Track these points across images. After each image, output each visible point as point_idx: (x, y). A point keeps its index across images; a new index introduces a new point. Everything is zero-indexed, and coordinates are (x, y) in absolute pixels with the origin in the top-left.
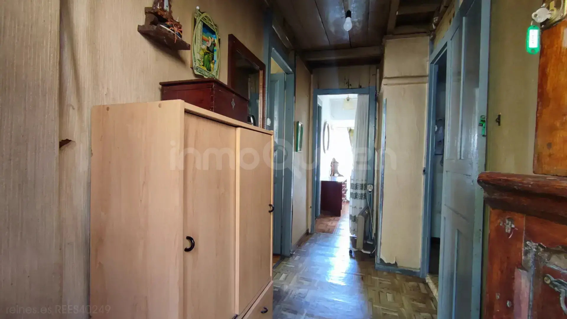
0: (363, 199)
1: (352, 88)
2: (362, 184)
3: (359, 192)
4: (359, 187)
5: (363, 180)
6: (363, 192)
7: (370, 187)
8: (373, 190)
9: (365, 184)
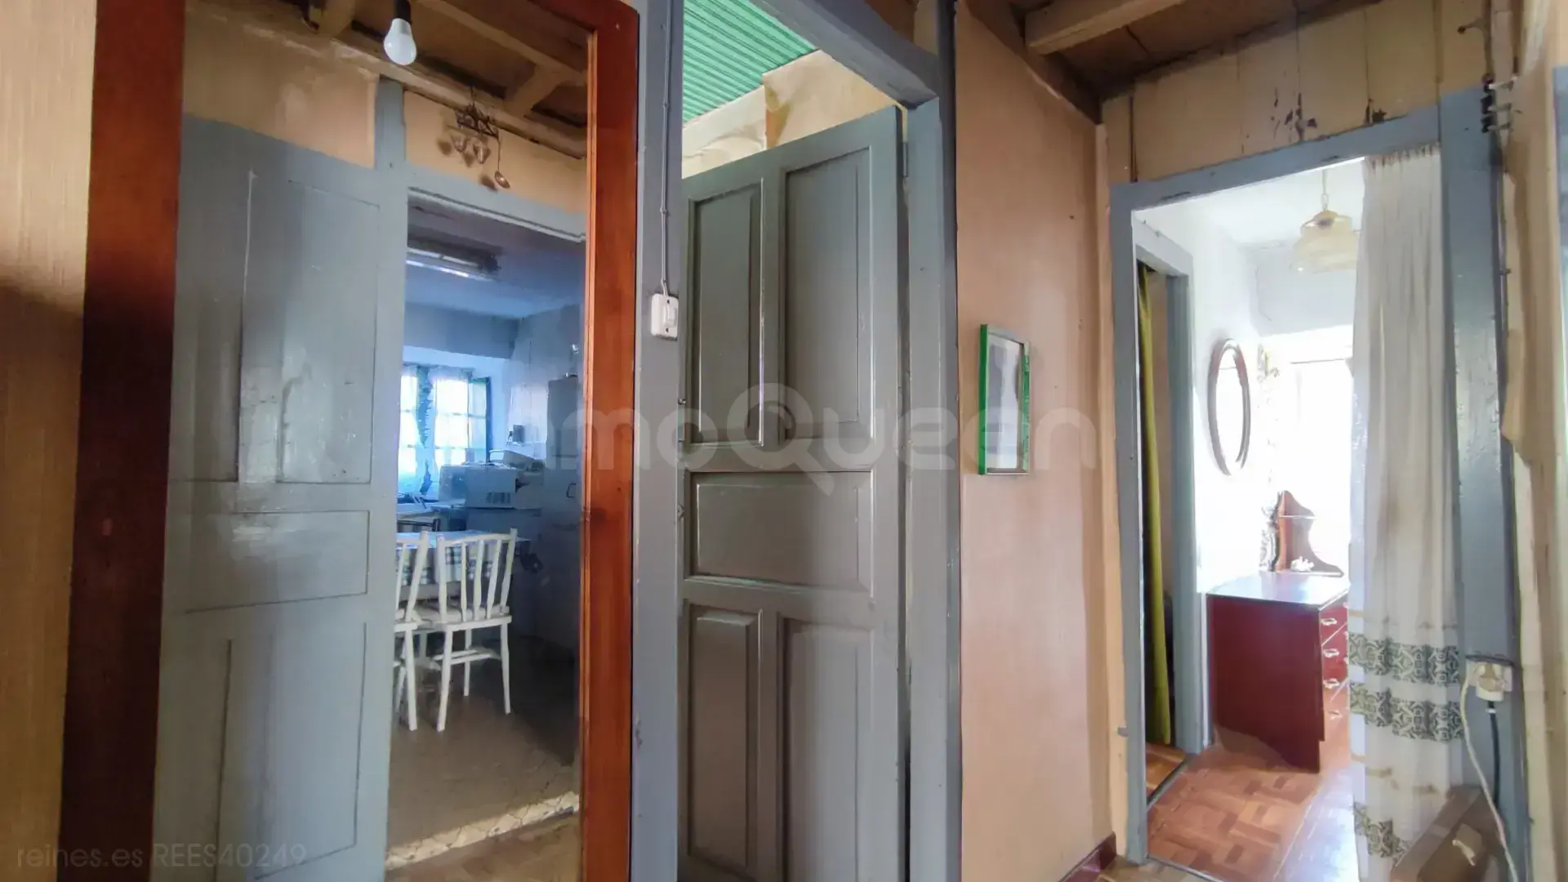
0: (1439, 736)
1: (1321, 138)
2: (1427, 651)
3: (1408, 691)
4: (1407, 664)
5: (1427, 626)
6: (1438, 695)
7: (1489, 674)
8: (1517, 696)
9: (1447, 650)
